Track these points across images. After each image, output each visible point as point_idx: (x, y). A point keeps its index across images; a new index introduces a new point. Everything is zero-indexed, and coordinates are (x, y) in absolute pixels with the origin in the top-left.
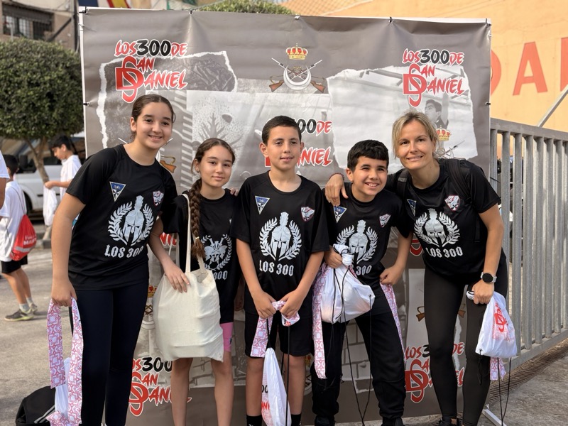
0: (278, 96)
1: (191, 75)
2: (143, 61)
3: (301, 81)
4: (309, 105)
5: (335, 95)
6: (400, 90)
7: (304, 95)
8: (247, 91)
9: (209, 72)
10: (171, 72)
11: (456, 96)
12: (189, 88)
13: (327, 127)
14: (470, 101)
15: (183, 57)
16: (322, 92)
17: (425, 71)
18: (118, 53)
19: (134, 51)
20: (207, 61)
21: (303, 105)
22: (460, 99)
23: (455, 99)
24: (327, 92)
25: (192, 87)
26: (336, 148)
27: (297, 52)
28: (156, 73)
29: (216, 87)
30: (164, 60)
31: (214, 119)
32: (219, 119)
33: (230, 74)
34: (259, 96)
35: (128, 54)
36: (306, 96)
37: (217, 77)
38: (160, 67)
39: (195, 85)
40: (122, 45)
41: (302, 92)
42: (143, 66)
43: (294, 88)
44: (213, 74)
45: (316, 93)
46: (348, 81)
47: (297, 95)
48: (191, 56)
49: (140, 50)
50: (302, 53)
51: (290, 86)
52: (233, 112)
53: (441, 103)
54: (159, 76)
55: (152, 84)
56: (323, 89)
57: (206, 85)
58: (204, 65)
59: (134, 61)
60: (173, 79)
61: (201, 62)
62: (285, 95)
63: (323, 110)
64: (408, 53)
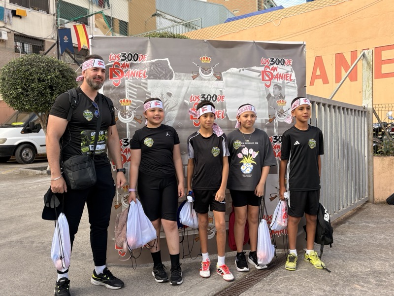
0: (197, 82)
1: (150, 71)
2: (124, 64)
3: (209, 74)
4: (213, 86)
5: (226, 81)
6: (260, 79)
7: (210, 82)
8: (180, 79)
9: (159, 70)
10: (139, 70)
11: (289, 82)
12: (149, 78)
13: (223, 98)
14: (296, 85)
15: (145, 62)
16: (220, 80)
17: (272, 69)
18: (111, 60)
19: (119, 59)
20: (158, 64)
21: (210, 87)
22: (291, 84)
23: (289, 84)
24: (222, 80)
25: (150, 78)
26: (227, 109)
27: (205, 59)
28: (131, 70)
29: (163, 78)
30: (135, 64)
31: (162, 95)
32: (165, 95)
33: (171, 70)
34: (186, 82)
35: (116, 60)
36: (211, 82)
37: (164, 72)
38: (133, 68)
39: (152, 77)
40: (113, 55)
41: (209, 80)
42: (124, 67)
43: (205, 78)
44: (161, 71)
45: (216, 80)
46: (233, 74)
47: (206, 82)
48: (150, 61)
49: (122, 58)
50: (208, 59)
51: (203, 77)
52: (173, 91)
53: (281, 86)
54: (132, 72)
55: (129, 77)
56: (220, 79)
57: (158, 77)
58: (157, 66)
59: (119, 64)
60: (140, 74)
61: (155, 64)
62: (200, 82)
63: (221, 90)
64: (264, 60)
